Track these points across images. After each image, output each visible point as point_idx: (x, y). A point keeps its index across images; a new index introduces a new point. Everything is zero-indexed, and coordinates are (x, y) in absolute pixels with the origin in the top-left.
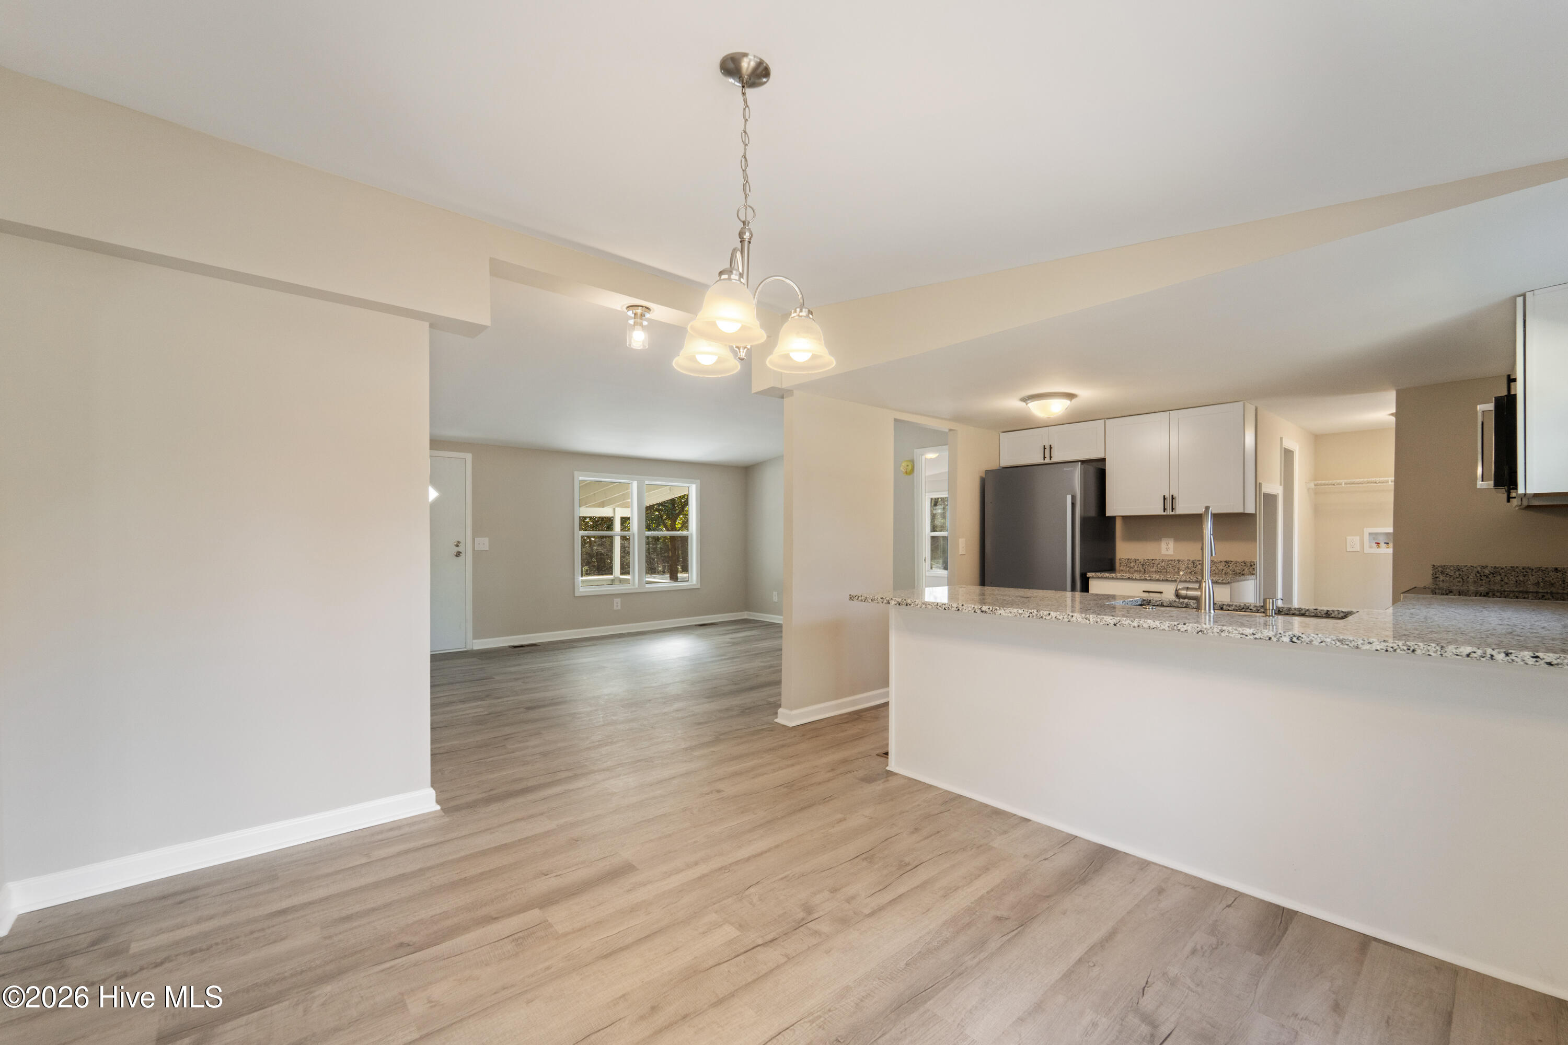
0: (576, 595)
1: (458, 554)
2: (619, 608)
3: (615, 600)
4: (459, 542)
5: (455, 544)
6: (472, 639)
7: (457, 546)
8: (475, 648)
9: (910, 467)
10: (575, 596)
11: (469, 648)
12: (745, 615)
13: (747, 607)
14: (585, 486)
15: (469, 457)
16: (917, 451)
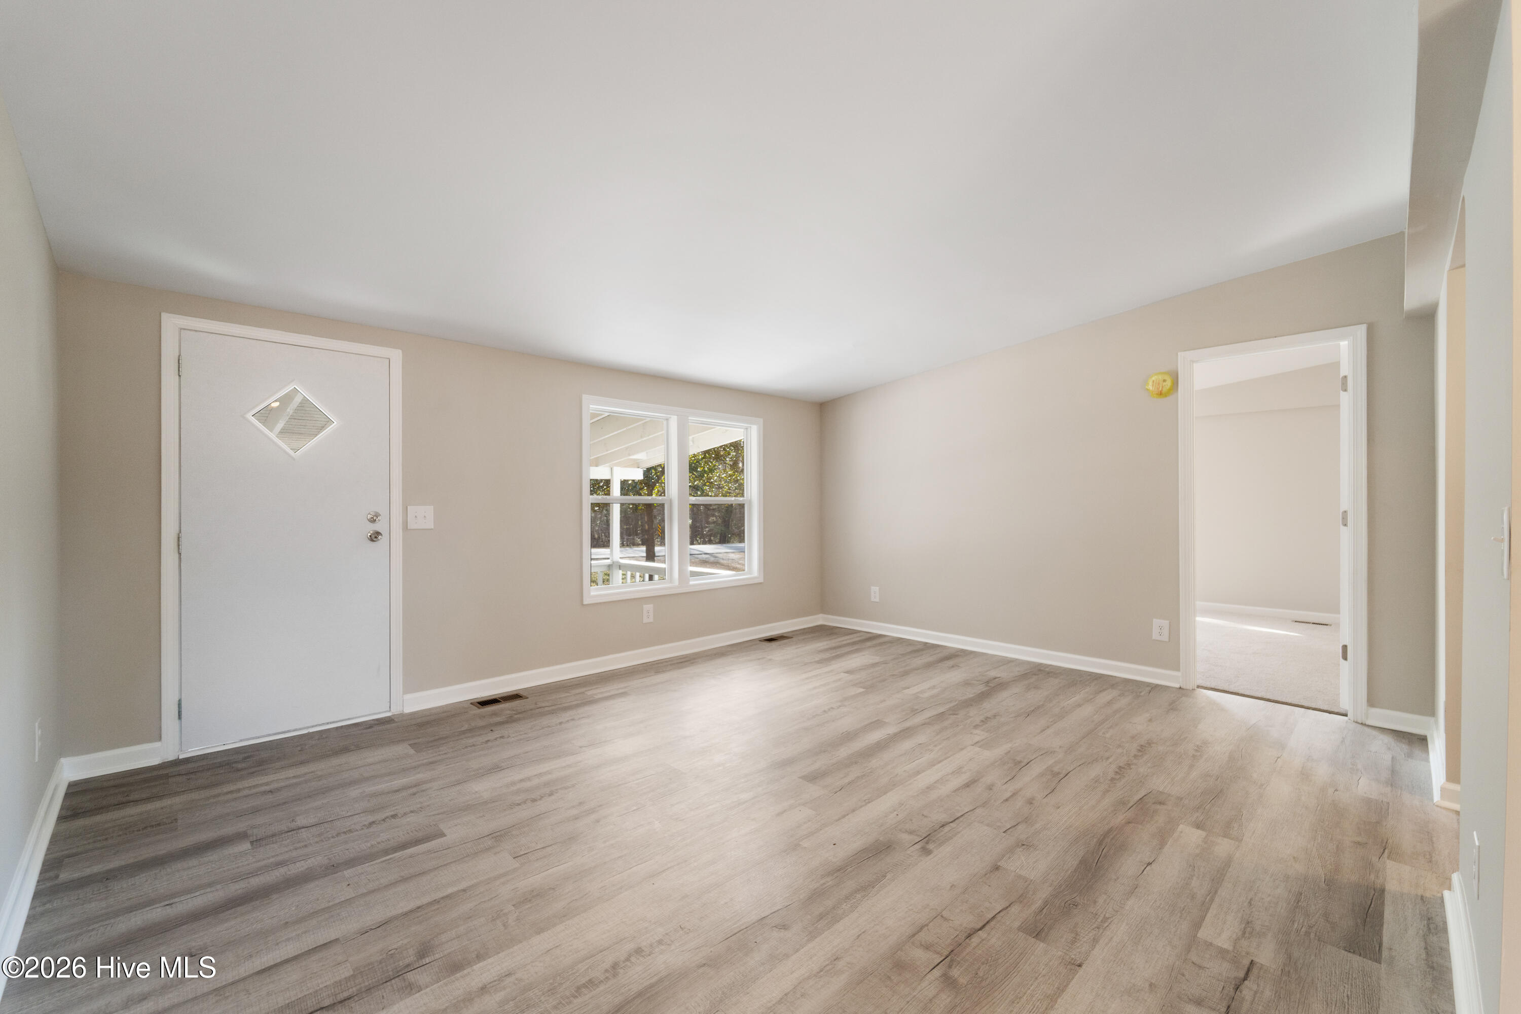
0: (585, 602)
1: (375, 537)
2: (651, 620)
3: (645, 606)
4: (377, 515)
5: (369, 516)
6: (401, 693)
7: (373, 521)
8: (408, 710)
9: (1169, 383)
10: (583, 605)
11: (396, 710)
12: (820, 620)
13: (824, 608)
14: (604, 422)
15: (396, 356)
16: (1183, 357)
